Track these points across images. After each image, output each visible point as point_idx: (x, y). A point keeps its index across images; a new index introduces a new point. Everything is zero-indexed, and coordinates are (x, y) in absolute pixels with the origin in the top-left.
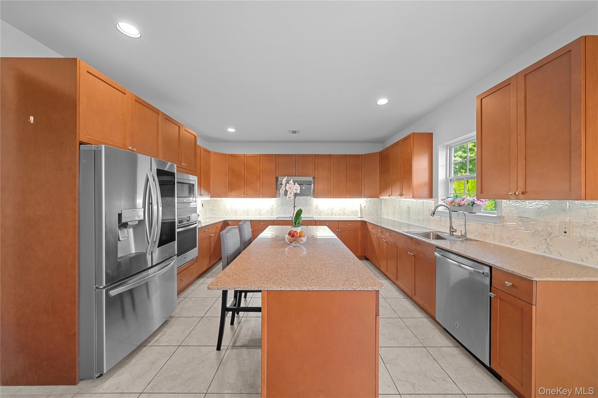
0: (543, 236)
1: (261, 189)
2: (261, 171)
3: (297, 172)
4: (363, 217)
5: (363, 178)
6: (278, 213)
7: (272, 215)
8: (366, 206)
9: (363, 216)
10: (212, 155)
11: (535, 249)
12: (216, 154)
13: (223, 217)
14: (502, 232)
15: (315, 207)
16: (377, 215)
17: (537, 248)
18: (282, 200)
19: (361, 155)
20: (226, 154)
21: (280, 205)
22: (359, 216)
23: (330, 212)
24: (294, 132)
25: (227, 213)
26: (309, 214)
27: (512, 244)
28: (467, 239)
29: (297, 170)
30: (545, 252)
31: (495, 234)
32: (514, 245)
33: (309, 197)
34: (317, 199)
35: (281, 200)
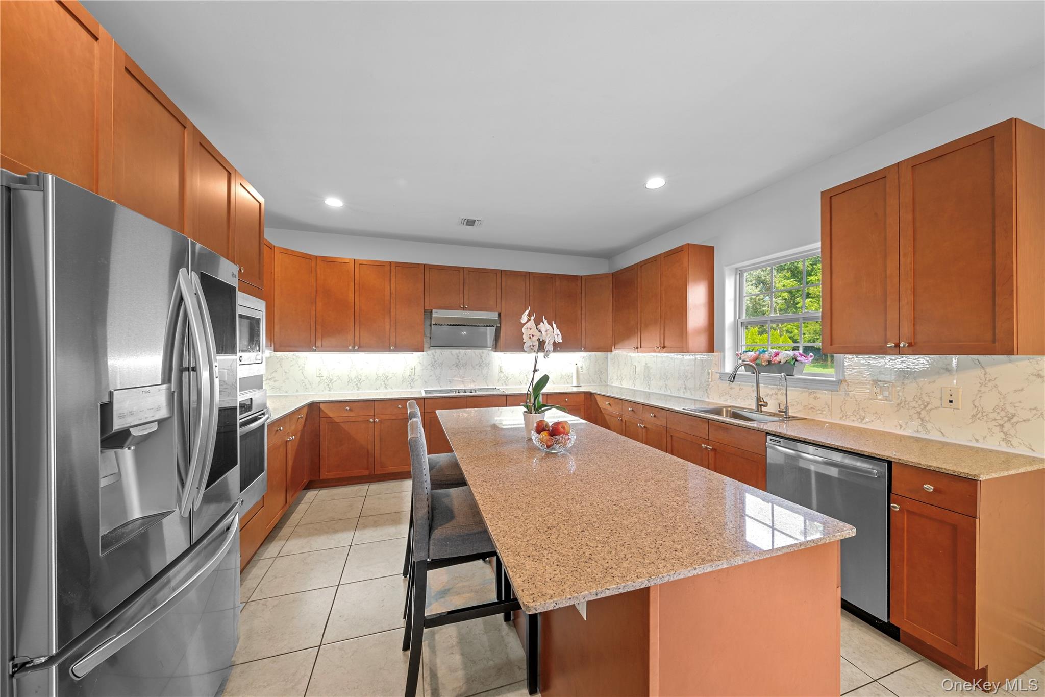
0: (914, 407)
1: (393, 334)
2: (393, 296)
3: (466, 302)
4: (581, 386)
5: (583, 316)
6: (426, 382)
7: (412, 387)
8: (584, 367)
9: (581, 385)
10: (278, 256)
11: (901, 428)
12: (286, 252)
13: (297, 394)
14: (845, 403)
15: (496, 370)
16: (600, 380)
17: (904, 426)
18: (434, 356)
19: (580, 276)
20: (311, 255)
21: (429, 367)
22: (575, 384)
23: (524, 377)
24: (471, 223)
25: (308, 386)
26: (486, 383)
27: (861, 421)
28: (789, 418)
29: (466, 297)
30: (918, 432)
31: (832, 407)
32: (866, 423)
33: (485, 351)
34: (503, 353)
35: (432, 356)
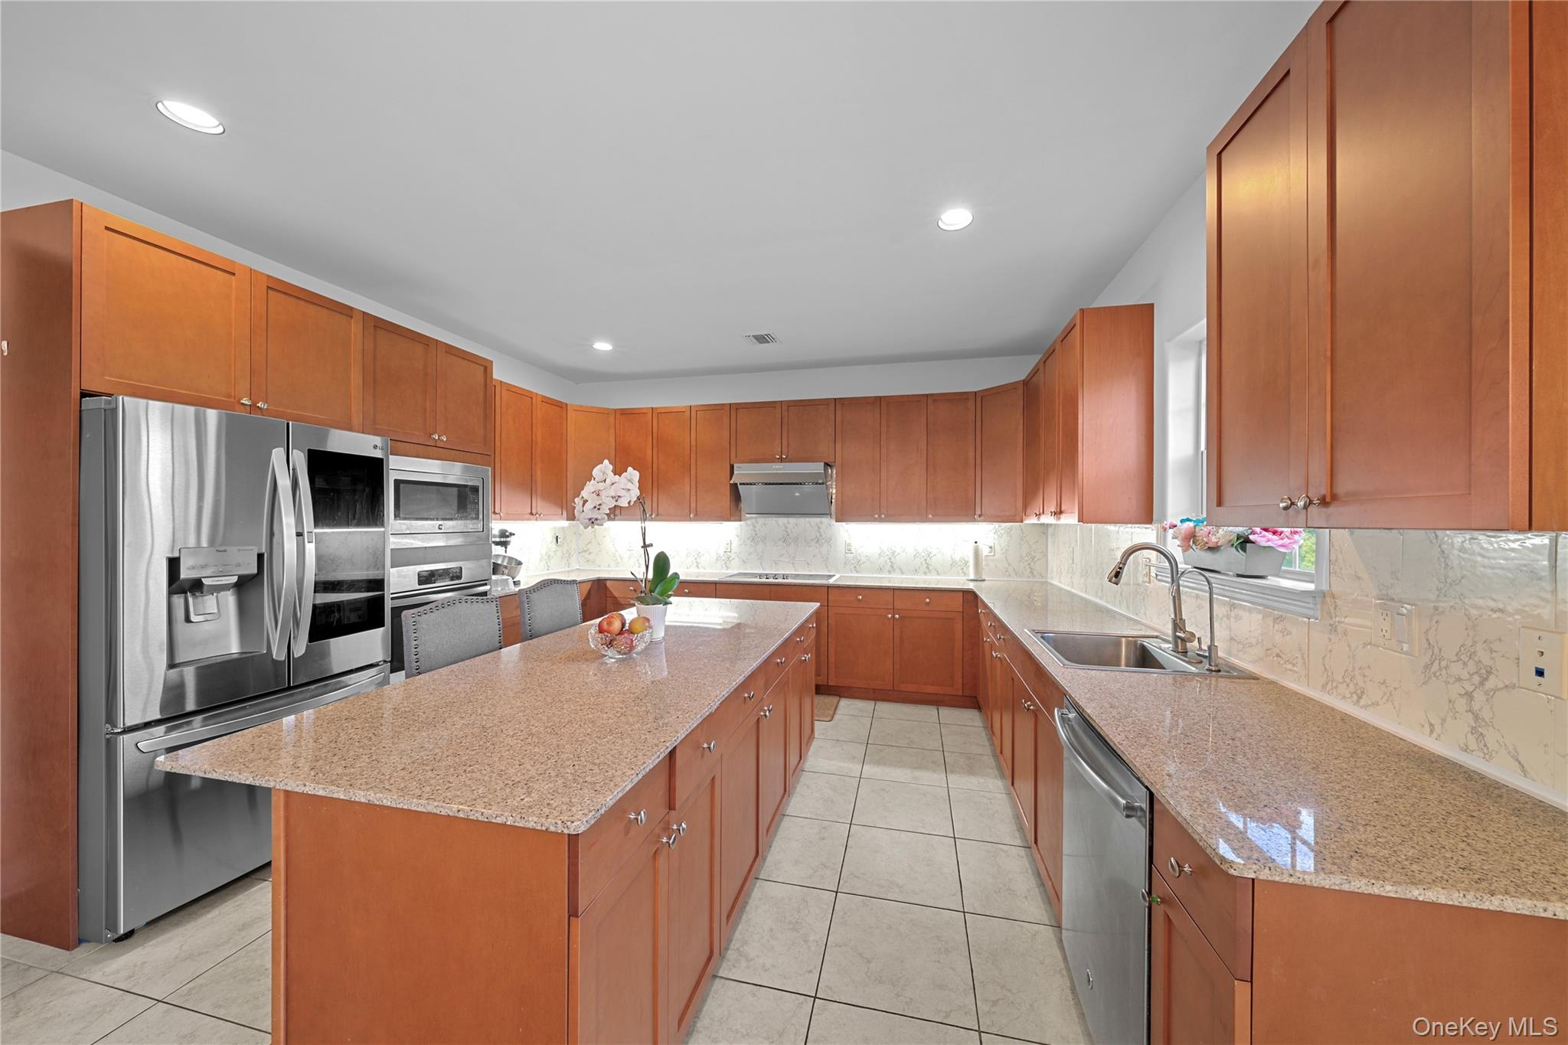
0: (1459, 679)
1: (693, 499)
2: (694, 449)
3: (785, 450)
4: (984, 580)
5: (978, 461)
6: (744, 561)
7: (728, 568)
8: (997, 548)
9: (984, 577)
10: (571, 414)
11: (1432, 732)
12: (581, 410)
13: (609, 569)
14: (1330, 651)
15: (842, 549)
16: (1032, 572)
17: (1438, 729)
18: (755, 527)
19: (972, 392)
20: (608, 409)
21: (749, 542)
22: (972, 577)
23: (886, 561)
25: (619, 560)
26: (827, 567)
27: (1358, 701)
28: (1219, 671)
29: (785, 443)
31: (1308, 656)
32: (1365, 707)
33: (825, 520)
34: (844, 524)
35: (751, 527)
